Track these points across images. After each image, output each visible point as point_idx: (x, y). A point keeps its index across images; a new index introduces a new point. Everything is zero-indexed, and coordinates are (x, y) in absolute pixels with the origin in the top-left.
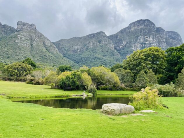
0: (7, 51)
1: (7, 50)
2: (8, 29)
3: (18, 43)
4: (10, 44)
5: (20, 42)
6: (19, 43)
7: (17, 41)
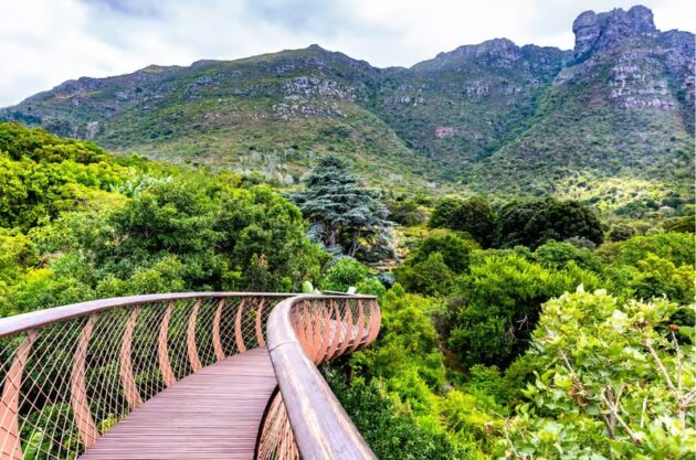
0: (596, 143)
1: (595, 139)
2: (543, 60)
3: (621, 99)
4: (594, 113)
5: (632, 94)
6: (629, 99)
7: (615, 95)
